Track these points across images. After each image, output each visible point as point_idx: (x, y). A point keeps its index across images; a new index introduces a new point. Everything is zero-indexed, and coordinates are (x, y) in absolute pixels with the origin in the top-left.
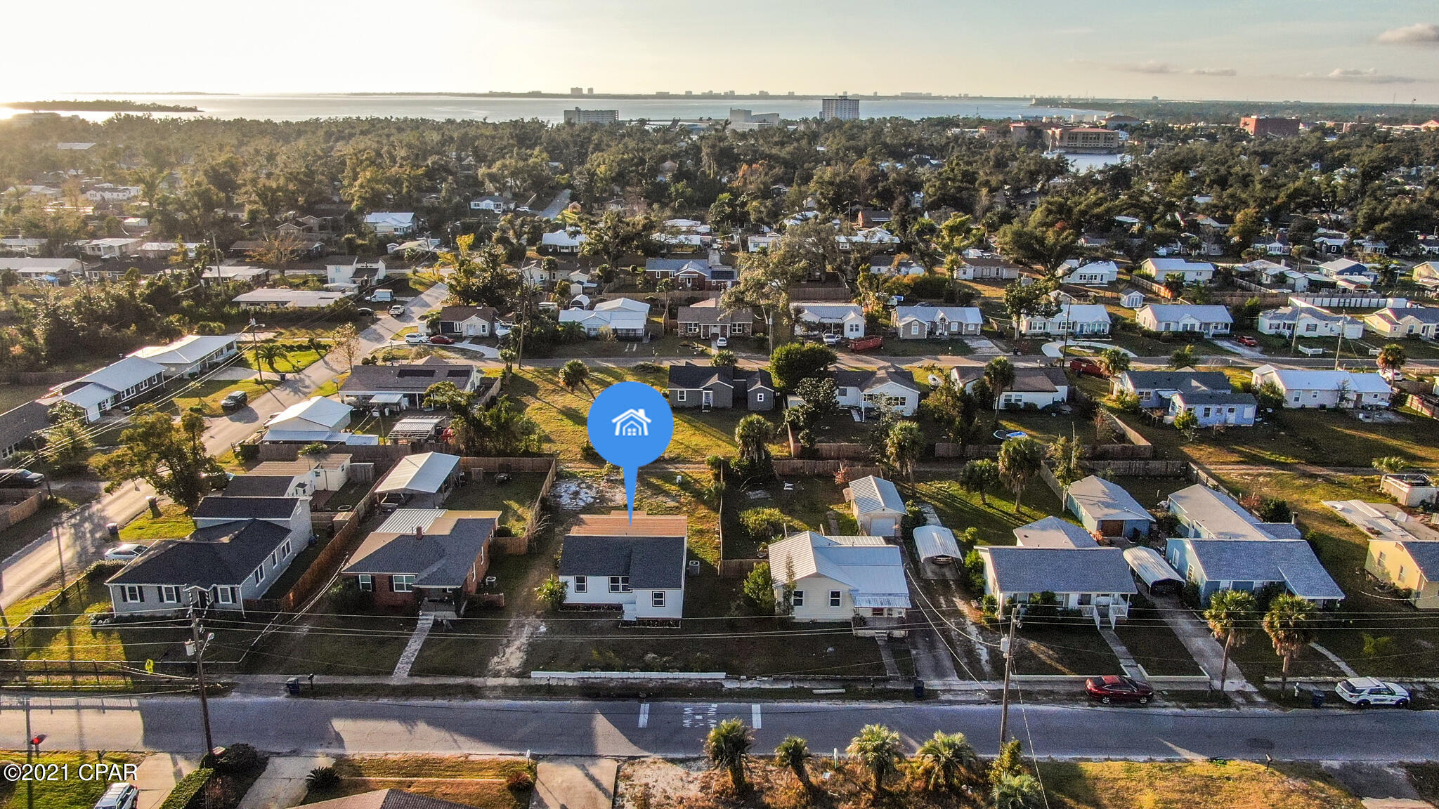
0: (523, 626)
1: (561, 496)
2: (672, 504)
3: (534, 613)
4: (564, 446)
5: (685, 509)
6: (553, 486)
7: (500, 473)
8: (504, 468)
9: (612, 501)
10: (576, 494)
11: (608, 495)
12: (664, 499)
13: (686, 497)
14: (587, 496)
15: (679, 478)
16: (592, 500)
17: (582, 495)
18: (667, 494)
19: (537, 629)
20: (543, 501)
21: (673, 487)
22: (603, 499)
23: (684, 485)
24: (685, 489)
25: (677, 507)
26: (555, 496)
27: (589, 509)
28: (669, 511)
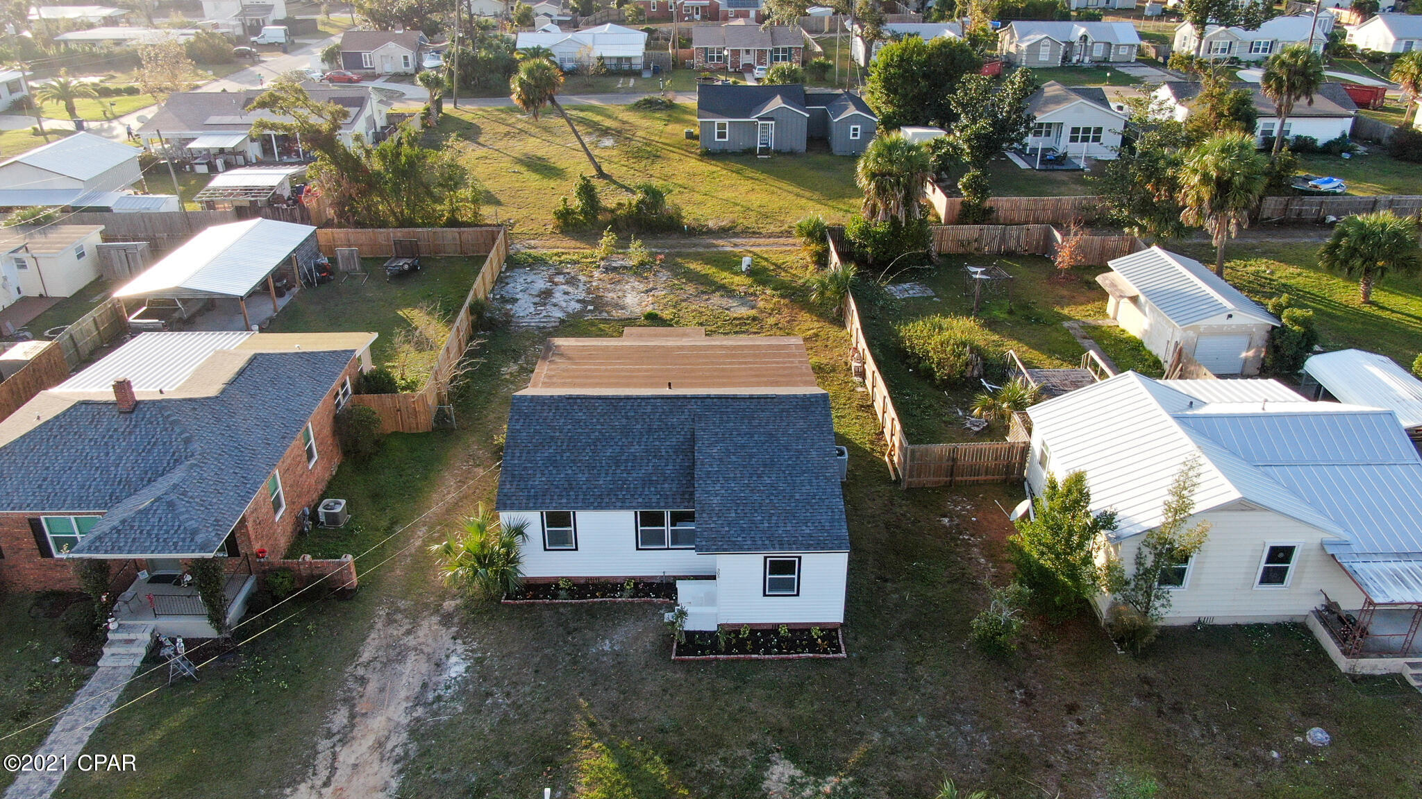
0: (401, 657)
1: (514, 301)
2: (744, 311)
3: (437, 611)
4: (524, 212)
5: (771, 321)
6: (500, 281)
7: (398, 257)
8: (405, 249)
9: (617, 306)
10: (546, 294)
11: (610, 296)
12: (725, 302)
13: (767, 298)
14: (566, 301)
15: (746, 261)
16: (578, 306)
17: (558, 297)
18: (728, 291)
19: (439, 666)
20: (476, 309)
21: (737, 279)
22: (598, 303)
23: (758, 274)
24: (764, 283)
25: (754, 319)
26: (504, 300)
27: (572, 326)
28: (741, 326)
